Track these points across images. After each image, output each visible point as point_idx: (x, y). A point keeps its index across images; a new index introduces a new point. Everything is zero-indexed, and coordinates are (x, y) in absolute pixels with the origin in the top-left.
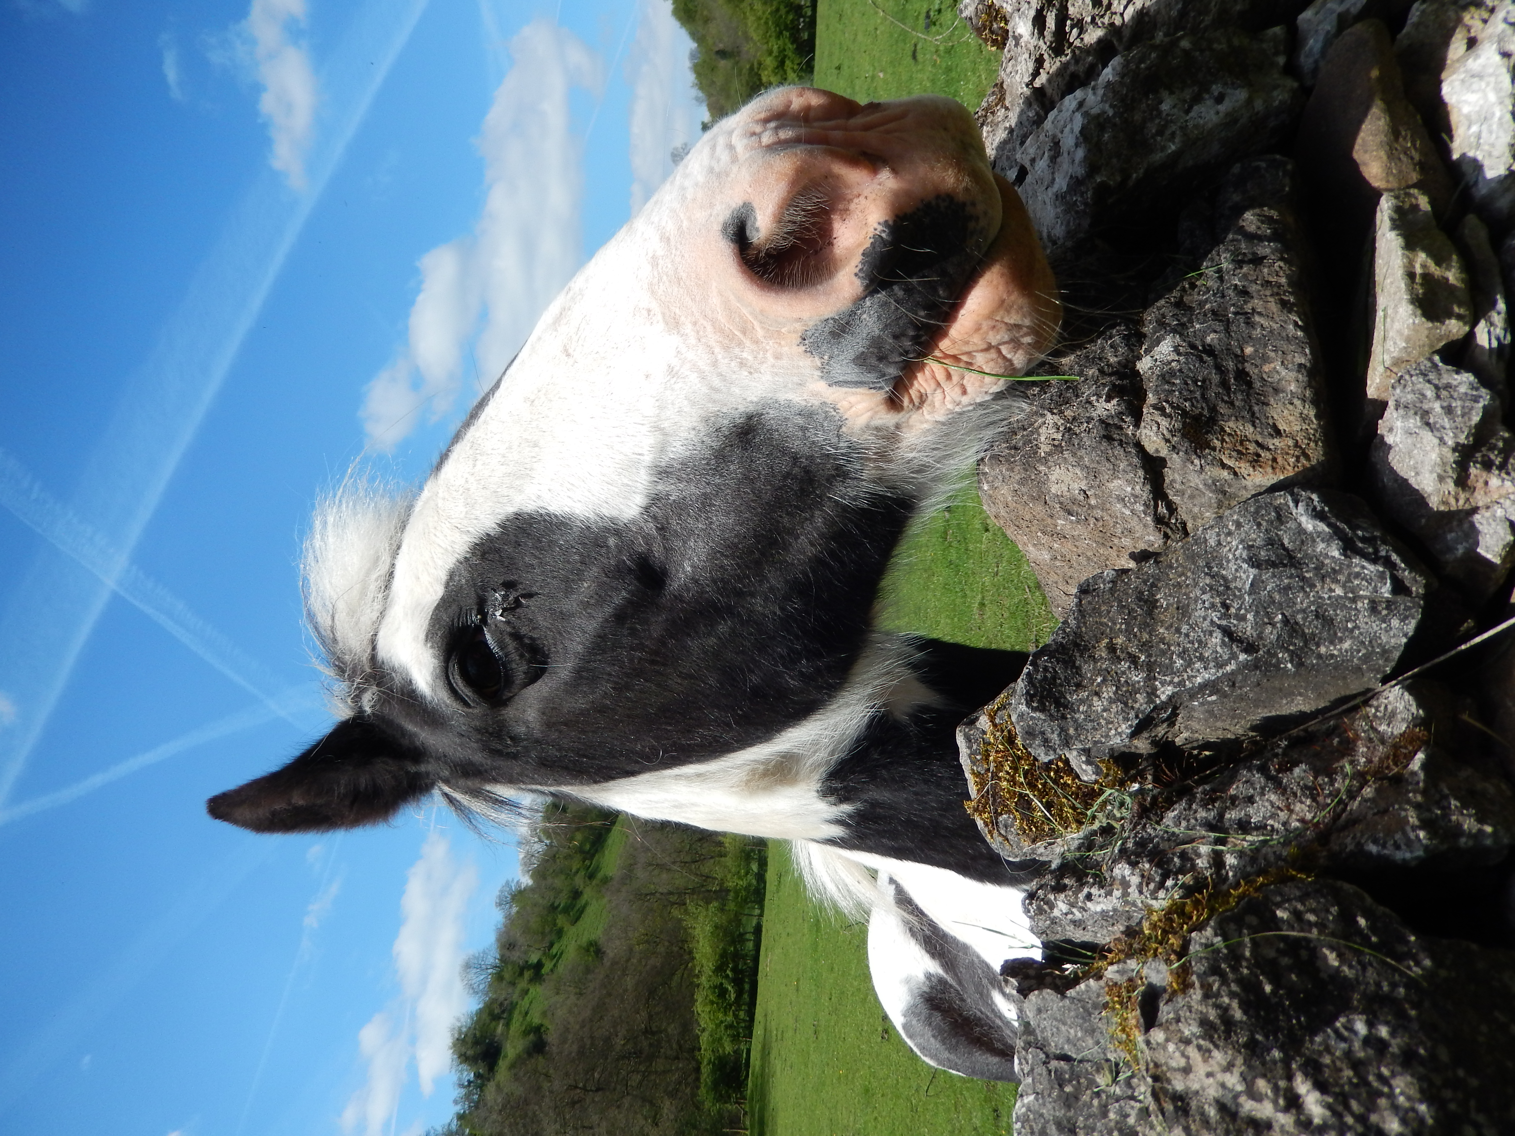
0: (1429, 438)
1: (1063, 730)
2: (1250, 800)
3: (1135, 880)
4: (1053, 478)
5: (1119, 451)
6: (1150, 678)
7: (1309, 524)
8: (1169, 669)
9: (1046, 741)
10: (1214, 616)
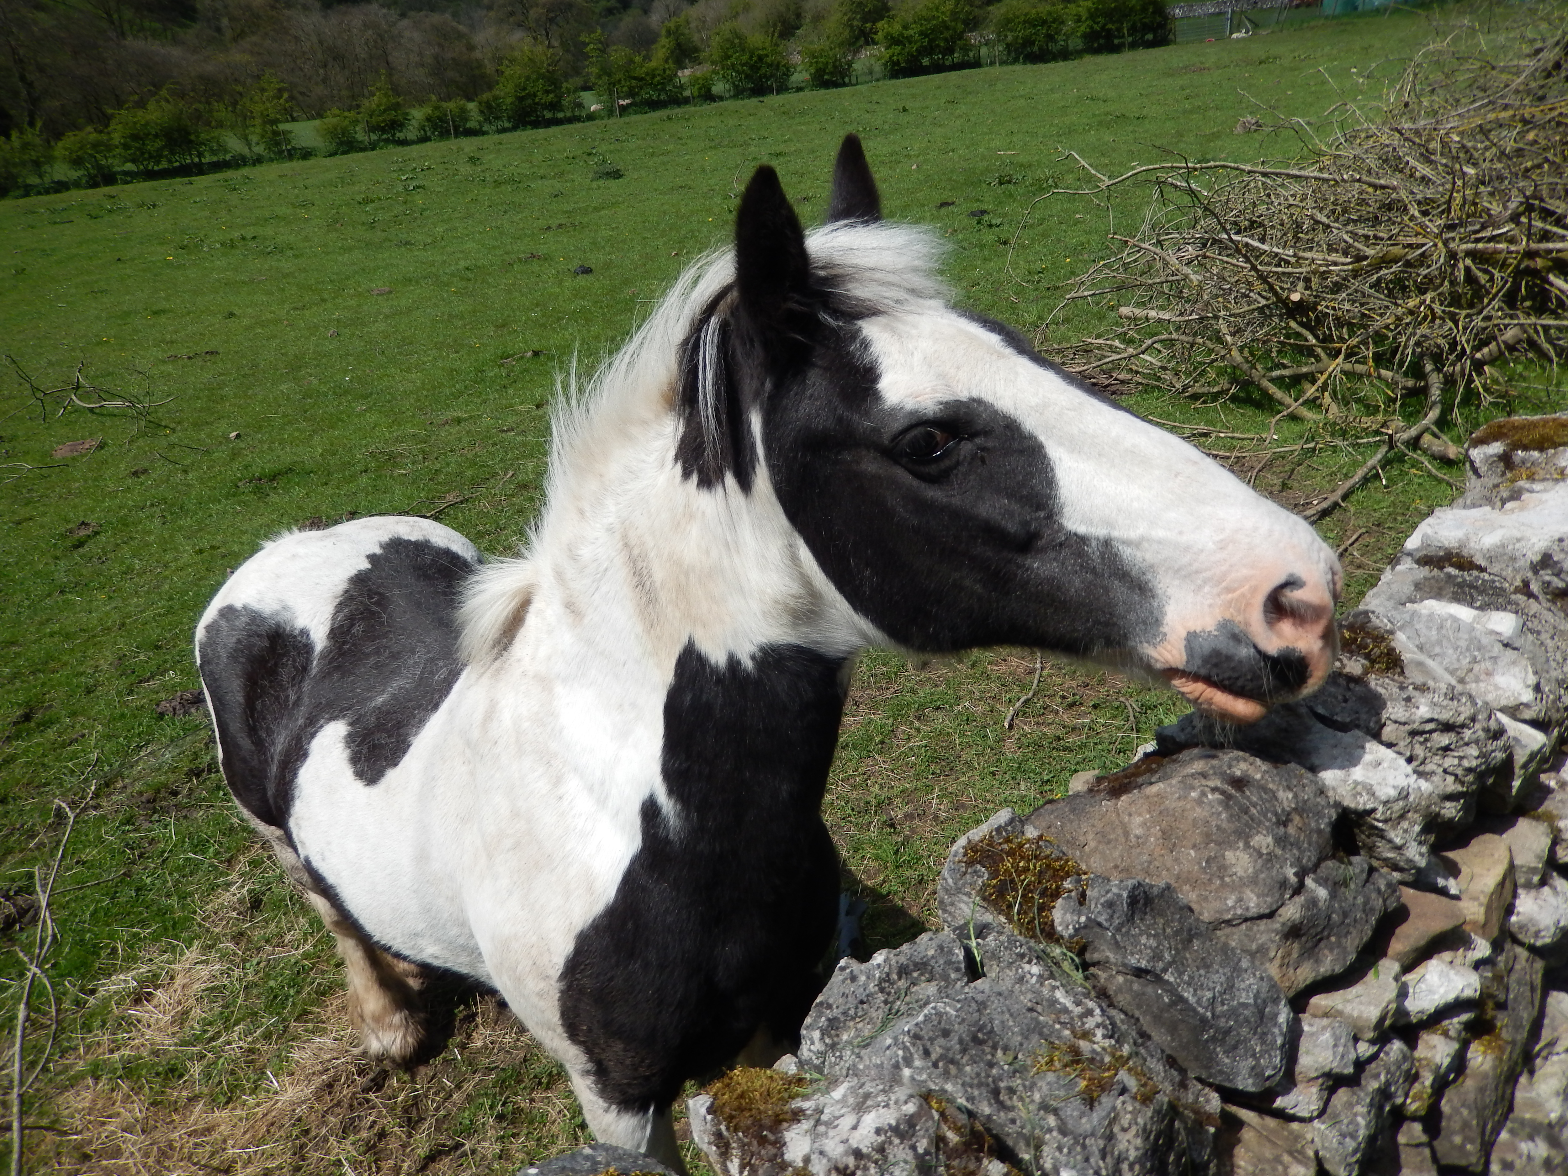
0: (1329, 1054)
1: (1122, 925)
2: (1152, 1056)
3: (1099, 1019)
4: (1238, 853)
5: (1277, 895)
6: (1170, 964)
7: (1282, 1018)
8: (1181, 974)
9: (1112, 917)
10: (1218, 988)
